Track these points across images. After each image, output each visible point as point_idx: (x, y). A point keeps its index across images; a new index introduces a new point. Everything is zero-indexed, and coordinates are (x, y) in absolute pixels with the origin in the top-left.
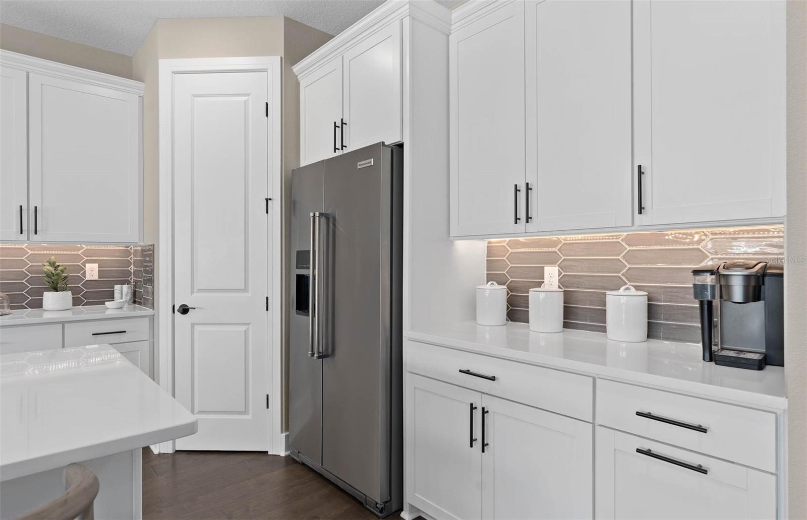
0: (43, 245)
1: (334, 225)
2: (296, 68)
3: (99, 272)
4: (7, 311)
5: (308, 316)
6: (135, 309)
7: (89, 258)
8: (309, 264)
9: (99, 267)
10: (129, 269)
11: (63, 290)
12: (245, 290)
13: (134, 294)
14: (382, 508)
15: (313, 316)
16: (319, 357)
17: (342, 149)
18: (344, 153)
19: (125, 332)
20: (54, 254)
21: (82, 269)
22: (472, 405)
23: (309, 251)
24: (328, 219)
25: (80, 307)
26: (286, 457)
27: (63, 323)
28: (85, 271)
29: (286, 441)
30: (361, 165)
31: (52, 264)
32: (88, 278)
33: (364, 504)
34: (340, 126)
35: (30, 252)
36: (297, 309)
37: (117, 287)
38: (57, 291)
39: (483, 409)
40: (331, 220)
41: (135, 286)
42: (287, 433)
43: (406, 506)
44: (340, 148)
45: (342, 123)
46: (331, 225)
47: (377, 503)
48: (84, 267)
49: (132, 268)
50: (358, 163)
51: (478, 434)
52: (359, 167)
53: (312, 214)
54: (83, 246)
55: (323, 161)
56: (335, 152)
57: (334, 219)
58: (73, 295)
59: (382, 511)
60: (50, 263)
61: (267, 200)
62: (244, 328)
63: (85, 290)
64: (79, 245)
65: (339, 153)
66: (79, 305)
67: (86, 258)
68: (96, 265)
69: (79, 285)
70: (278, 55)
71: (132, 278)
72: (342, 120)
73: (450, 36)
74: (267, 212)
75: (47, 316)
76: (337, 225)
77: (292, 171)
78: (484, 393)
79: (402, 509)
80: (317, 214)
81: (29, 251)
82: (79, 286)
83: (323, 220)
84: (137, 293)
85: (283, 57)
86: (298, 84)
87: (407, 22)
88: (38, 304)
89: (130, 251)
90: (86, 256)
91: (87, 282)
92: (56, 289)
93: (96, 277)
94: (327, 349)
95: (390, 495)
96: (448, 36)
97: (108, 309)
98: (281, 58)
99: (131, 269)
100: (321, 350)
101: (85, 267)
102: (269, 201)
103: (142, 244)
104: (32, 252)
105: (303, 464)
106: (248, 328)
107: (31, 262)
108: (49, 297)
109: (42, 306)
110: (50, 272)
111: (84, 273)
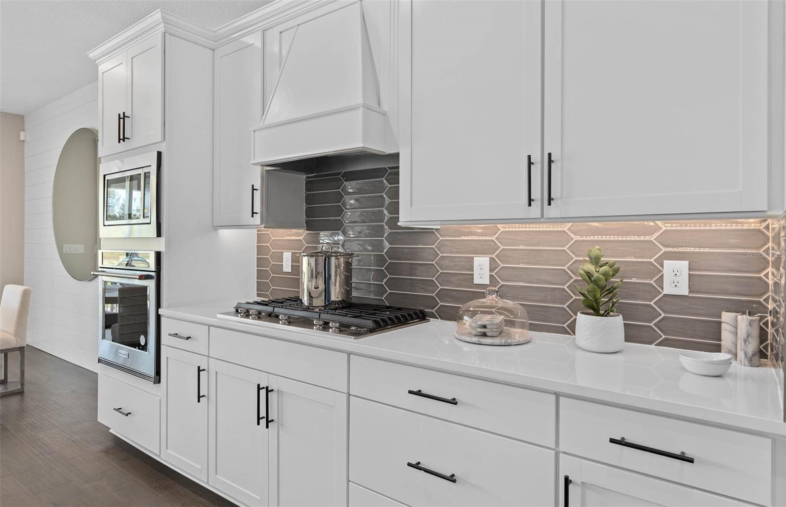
0: (592, 224)
3: (689, 280)
7: (670, 249)
9: (690, 270)
10: (762, 275)
21: (656, 272)
25: (653, 346)
28: (662, 275)
31: (596, 261)
32: (668, 289)
35: (576, 238)
37: (726, 317)
38: (597, 313)
48: (661, 269)
54: (658, 223)
60: (590, 258)
63: (663, 315)
64: (652, 224)
66: (650, 343)
67: (664, 250)
68: (685, 264)
69: (652, 303)
81: (572, 235)
82: (650, 306)
89: (764, 234)
90: (664, 246)
91: (666, 299)
93: (684, 291)
99: (767, 275)
101: (662, 266)
104: (579, 238)
107: (576, 256)
108: (584, 321)
109: (575, 335)
110: (589, 275)
111: (660, 281)
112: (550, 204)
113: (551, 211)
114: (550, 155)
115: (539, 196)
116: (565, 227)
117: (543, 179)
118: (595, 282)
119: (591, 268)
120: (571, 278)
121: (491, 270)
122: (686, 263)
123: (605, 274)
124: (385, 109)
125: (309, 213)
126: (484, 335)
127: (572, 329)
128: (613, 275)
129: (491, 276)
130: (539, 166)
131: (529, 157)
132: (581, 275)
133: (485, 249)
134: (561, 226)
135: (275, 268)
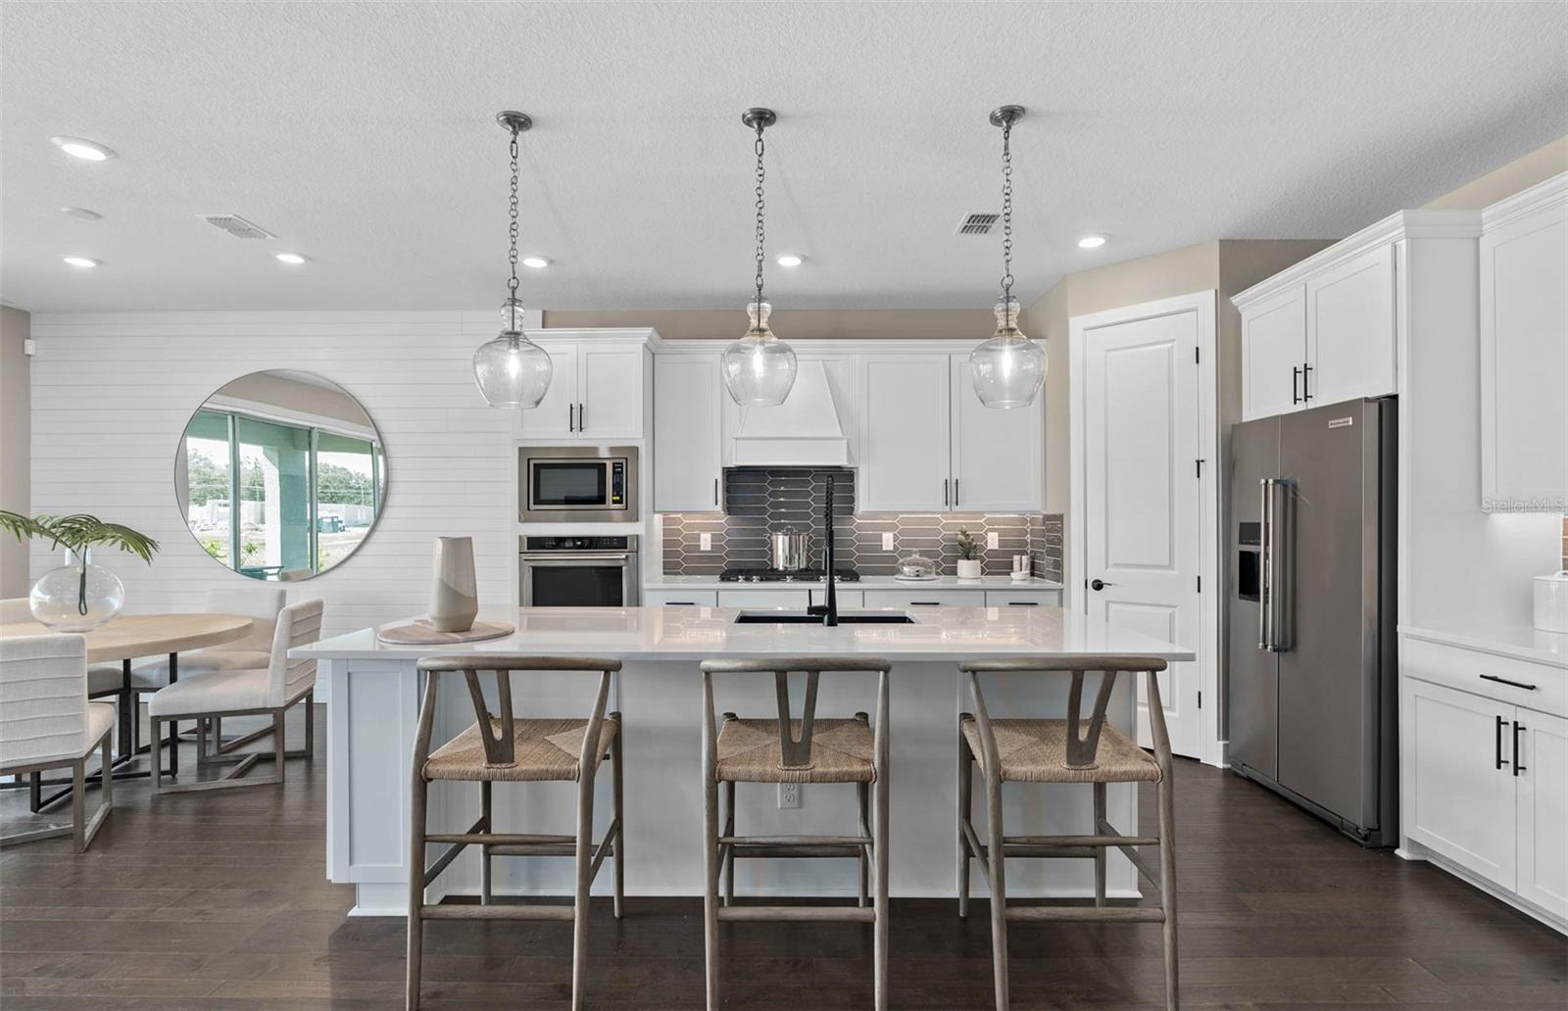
1: (1295, 493)
2: (1235, 300)
3: (999, 542)
4: (934, 576)
5: (1259, 601)
6: (1033, 581)
7: (989, 527)
8: (1260, 539)
9: (998, 536)
10: (1026, 538)
11: (975, 558)
12: (1170, 566)
13: (1033, 566)
14: (1366, 835)
15: (1266, 602)
16: (1275, 650)
17: (1306, 400)
18: (1309, 407)
19: (1036, 604)
21: (984, 538)
22: (1499, 718)
23: (1259, 524)
24: (1285, 486)
25: (989, 575)
26: (1224, 769)
27: (985, 590)
28: (987, 540)
29: (1224, 751)
30: (1333, 424)
31: (964, 533)
32: (989, 547)
33: (1340, 827)
34: (1303, 370)
36: (1240, 592)
37: (1016, 558)
39: (1516, 723)
40: (1290, 487)
41: (1033, 558)
42: (1227, 742)
43: (1403, 842)
44: (1303, 398)
45: (1306, 369)
46: (1290, 494)
47: (1358, 828)
48: (986, 537)
49: (1028, 538)
50: (1330, 422)
51: (1507, 754)
52: (1330, 427)
53: (1263, 481)
54: (987, 515)
55: (1277, 416)
56: (1295, 403)
57: (1295, 487)
58: (980, 564)
59: (1365, 838)
60: (962, 532)
61: (1198, 462)
62: (1169, 611)
64: (984, 514)
65: (1301, 407)
66: (987, 574)
67: (987, 527)
68: (996, 534)
70: (1210, 289)
71: (1029, 548)
72: (1306, 365)
73: (1481, 239)
74: (1198, 476)
75: (961, 583)
76: (1298, 493)
77: (1233, 426)
78: (1519, 706)
79: (1397, 846)
80: (1271, 481)
82: (984, 556)
83: (1278, 486)
84: (1036, 566)
85: (1218, 288)
86: (1239, 316)
87: (1403, 244)
88: (953, 572)
90: (987, 525)
91: (990, 552)
92: (968, 558)
93: (996, 547)
94: (1284, 641)
95: (1379, 822)
96: (1477, 239)
97: (1011, 579)
98: (1216, 291)
100: (1276, 643)
102: (1201, 463)
103: (1045, 513)
104: (953, 523)
105: (1250, 780)
106: (1174, 612)
108: (962, 565)
109: (958, 573)
110: (961, 540)
111: (986, 543)
113: (956, 509)
116: (939, 516)
117: (952, 492)
118: (963, 543)
119: (962, 536)
128: (970, 539)
134: (935, 516)
135: (687, 549)
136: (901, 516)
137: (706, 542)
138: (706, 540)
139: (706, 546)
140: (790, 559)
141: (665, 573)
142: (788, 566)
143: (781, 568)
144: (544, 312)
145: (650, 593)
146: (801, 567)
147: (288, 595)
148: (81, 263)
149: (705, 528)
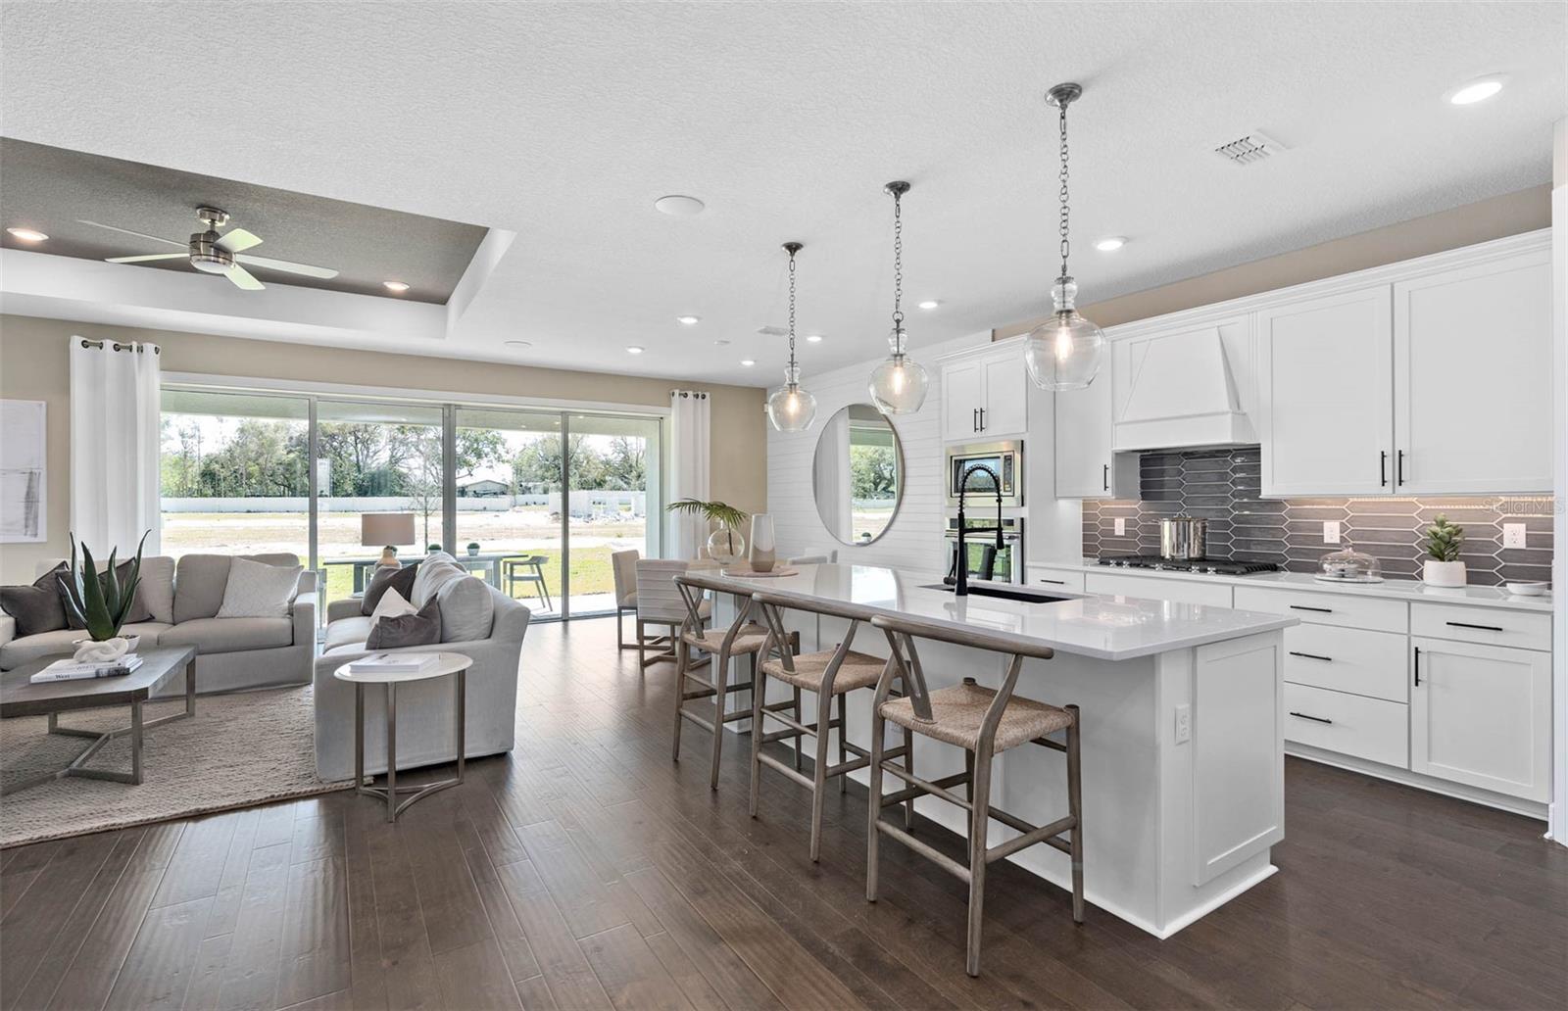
3: (1527, 538)
7: (1509, 515)
9: (1527, 530)
19: (1501, 629)
20: (1442, 509)
21: (1496, 531)
25: (1495, 587)
28: (1503, 535)
31: (1442, 524)
32: (1507, 545)
35: (1423, 507)
38: (1442, 560)
48: (1500, 529)
54: (1500, 497)
58: (1467, 567)
60: (1437, 522)
63: (1504, 564)
64: (1493, 497)
66: (1493, 585)
67: (1504, 515)
68: (1522, 527)
69: (1493, 555)
81: (1420, 505)
90: (1504, 513)
91: (1506, 551)
93: (1521, 544)
97: (1512, 594)
101: (1503, 528)
104: (1426, 507)
107: (1423, 521)
108: (1431, 567)
109: (1422, 579)
110: (1435, 534)
111: (1501, 539)
112: (1400, 484)
113: (1400, 490)
114: (1400, 452)
115: (1391, 479)
116: (1414, 500)
117: (1394, 467)
118: (1440, 538)
119: (1437, 529)
120: (1419, 537)
121: (1341, 532)
122: (1524, 525)
123: (1449, 533)
124: (1246, 411)
125: (1143, 485)
126: (1343, 576)
127: (1421, 576)
128: (1456, 534)
129: (1341, 537)
130: (1391, 458)
131: (1383, 453)
132: (1429, 535)
133: (1332, 515)
134: (1411, 499)
135: (1104, 533)
136: (1351, 500)
137: (1120, 527)
138: (1120, 525)
139: (1120, 530)
140: (1178, 547)
141: (1084, 556)
142: (1175, 554)
143: (1168, 557)
144: (993, 331)
145: (1032, 570)
146: (1192, 556)
147: (839, 555)
148: (748, 363)
149: (1120, 513)
